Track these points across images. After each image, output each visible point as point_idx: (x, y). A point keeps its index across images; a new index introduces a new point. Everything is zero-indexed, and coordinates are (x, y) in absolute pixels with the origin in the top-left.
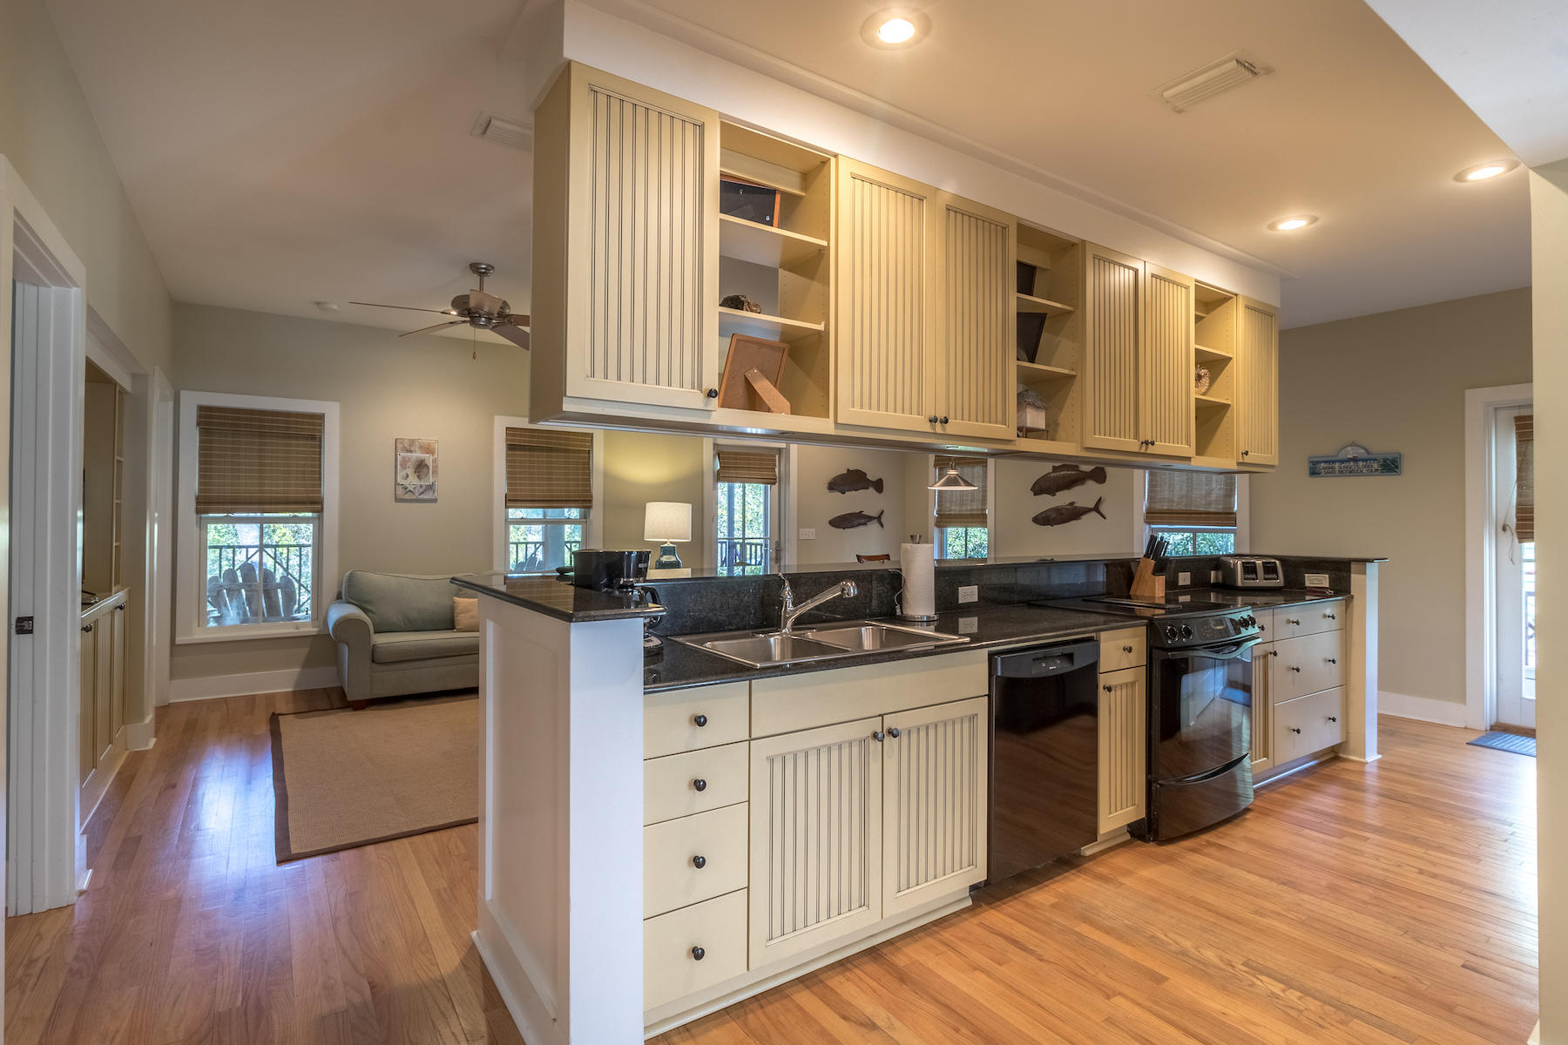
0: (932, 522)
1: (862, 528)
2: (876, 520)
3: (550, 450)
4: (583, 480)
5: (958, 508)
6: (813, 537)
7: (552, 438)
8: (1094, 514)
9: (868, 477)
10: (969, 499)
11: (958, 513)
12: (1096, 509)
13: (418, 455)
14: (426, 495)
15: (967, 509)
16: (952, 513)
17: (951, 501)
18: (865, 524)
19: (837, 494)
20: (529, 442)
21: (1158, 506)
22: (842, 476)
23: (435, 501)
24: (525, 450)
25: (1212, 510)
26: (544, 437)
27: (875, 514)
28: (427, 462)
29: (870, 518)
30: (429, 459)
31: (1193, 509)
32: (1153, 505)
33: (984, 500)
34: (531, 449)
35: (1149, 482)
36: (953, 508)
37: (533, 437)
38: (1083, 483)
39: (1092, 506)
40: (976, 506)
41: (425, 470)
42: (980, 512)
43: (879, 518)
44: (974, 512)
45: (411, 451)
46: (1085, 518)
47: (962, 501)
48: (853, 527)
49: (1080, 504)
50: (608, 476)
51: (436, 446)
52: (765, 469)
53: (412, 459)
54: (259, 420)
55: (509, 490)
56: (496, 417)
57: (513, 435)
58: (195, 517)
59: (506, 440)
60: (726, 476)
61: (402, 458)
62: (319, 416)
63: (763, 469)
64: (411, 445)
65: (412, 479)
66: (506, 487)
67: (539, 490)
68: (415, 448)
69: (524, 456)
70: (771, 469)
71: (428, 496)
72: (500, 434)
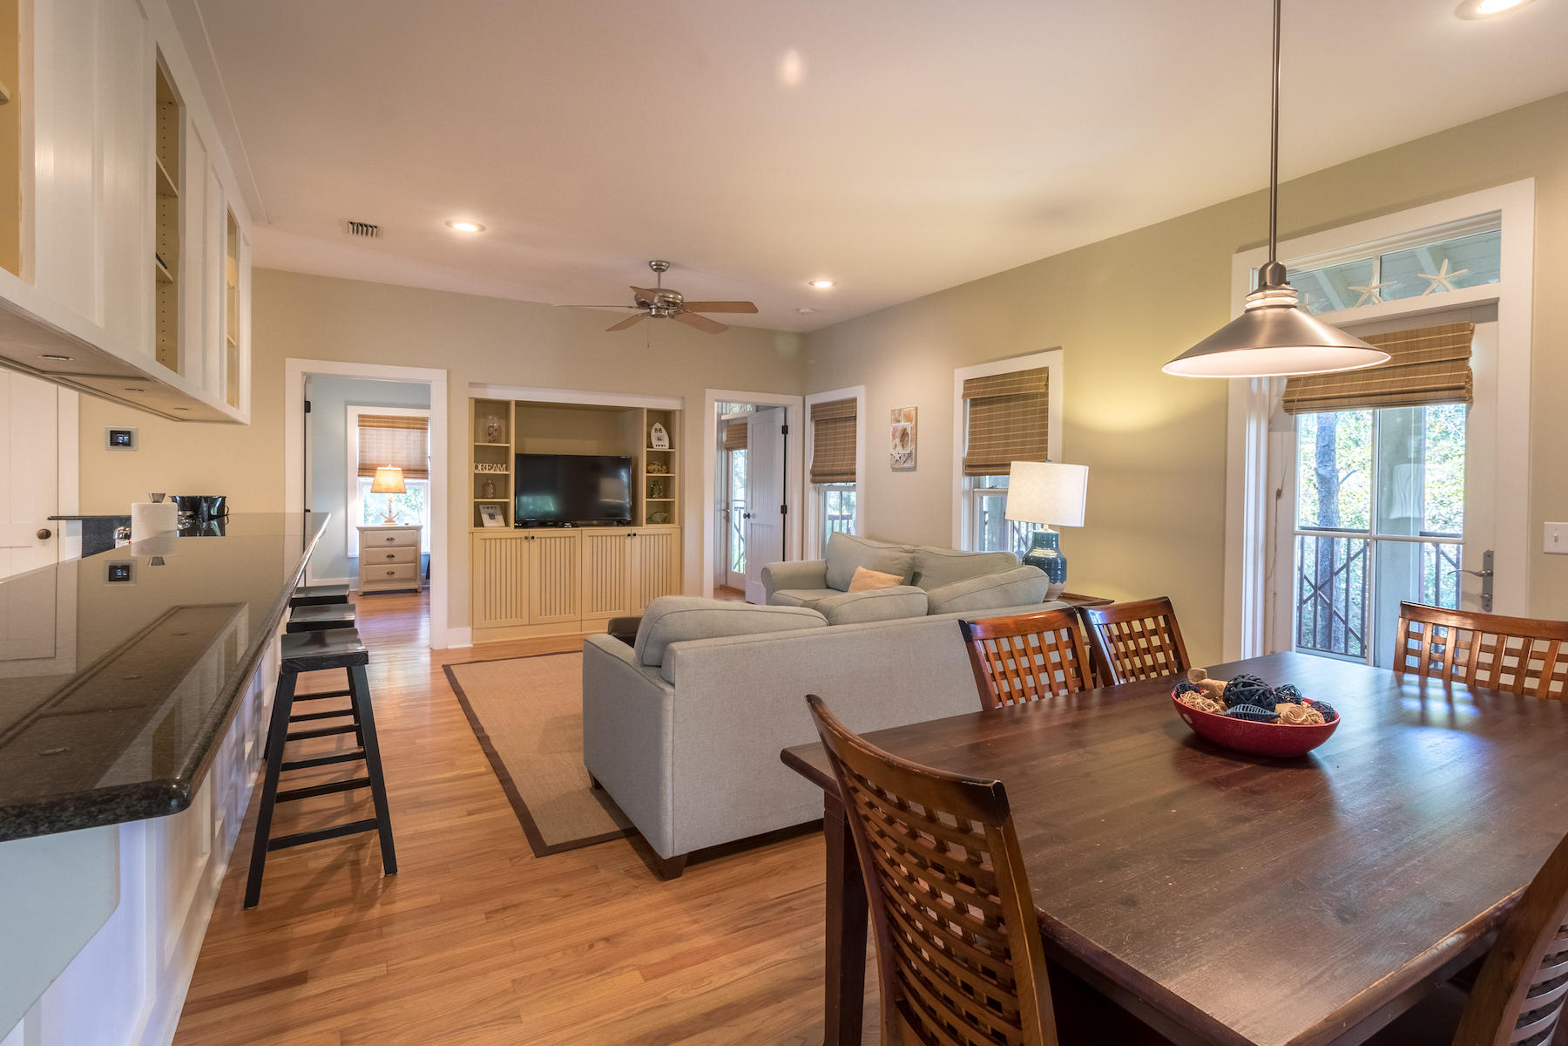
3: (1008, 399)
4: (1040, 435)
7: (1005, 384)
13: (903, 424)
20: (984, 393)
23: (914, 469)
24: (985, 405)
26: (996, 384)
28: (908, 430)
30: (909, 426)
34: (990, 401)
37: (986, 387)
41: (907, 438)
45: (899, 421)
50: (1069, 425)
51: (913, 413)
52: (1426, 367)
53: (900, 428)
54: (832, 410)
55: (969, 454)
56: (956, 370)
57: (971, 388)
58: (811, 485)
59: (965, 396)
60: (1299, 397)
61: (891, 430)
62: (854, 401)
63: (1420, 368)
64: (899, 415)
65: (899, 448)
66: (966, 450)
67: (995, 452)
68: (902, 418)
69: (985, 411)
70: (1450, 364)
71: (909, 464)
72: (959, 389)
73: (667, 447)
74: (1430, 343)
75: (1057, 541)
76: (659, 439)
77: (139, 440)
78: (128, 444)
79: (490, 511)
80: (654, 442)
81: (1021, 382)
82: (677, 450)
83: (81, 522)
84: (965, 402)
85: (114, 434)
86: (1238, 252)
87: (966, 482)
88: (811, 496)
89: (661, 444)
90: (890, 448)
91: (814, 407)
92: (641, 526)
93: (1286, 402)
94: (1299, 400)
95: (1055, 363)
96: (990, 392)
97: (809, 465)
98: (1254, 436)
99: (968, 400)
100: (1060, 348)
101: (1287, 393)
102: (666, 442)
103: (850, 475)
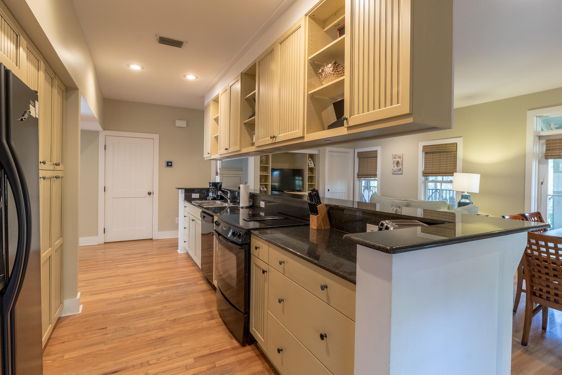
3: (440, 152)
4: (454, 164)
7: (439, 147)
13: (397, 159)
14: (399, 172)
20: (431, 150)
23: (402, 174)
24: (431, 154)
26: (436, 148)
28: (399, 161)
30: (400, 160)
34: (433, 153)
37: (432, 148)
41: (399, 164)
45: (396, 158)
50: (465, 161)
51: (402, 156)
53: (396, 161)
54: (367, 154)
55: (424, 169)
56: (419, 143)
57: (426, 148)
58: (357, 179)
59: (423, 151)
61: (393, 161)
62: (376, 151)
64: (396, 156)
65: (396, 167)
66: (423, 168)
67: (435, 169)
68: (397, 157)
69: (431, 156)
71: (400, 172)
72: (421, 149)
73: (313, 166)
75: (470, 197)
76: (311, 164)
77: (174, 164)
78: (171, 166)
79: (263, 187)
80: (310, 165)
81: (446, 147)
82: (316, 167)
83: (184, 190)
84: (423, 153)
85: (168, 162)
86: (528, 110)
87: (423, 178)
88: (357, 182)
89: (312, 165)
90: (391, 167)
91: (358, 153)
92: (306, 192)
93: (545, 156)
94: (550, 155)
95: (460, 142)
96: (433, 150)
97: (356, 172)
98: (534, 165)
99: (424, 153)
100: (461, 137)
101: (546, 153)
102: (313, 164)
103: (375, 175)
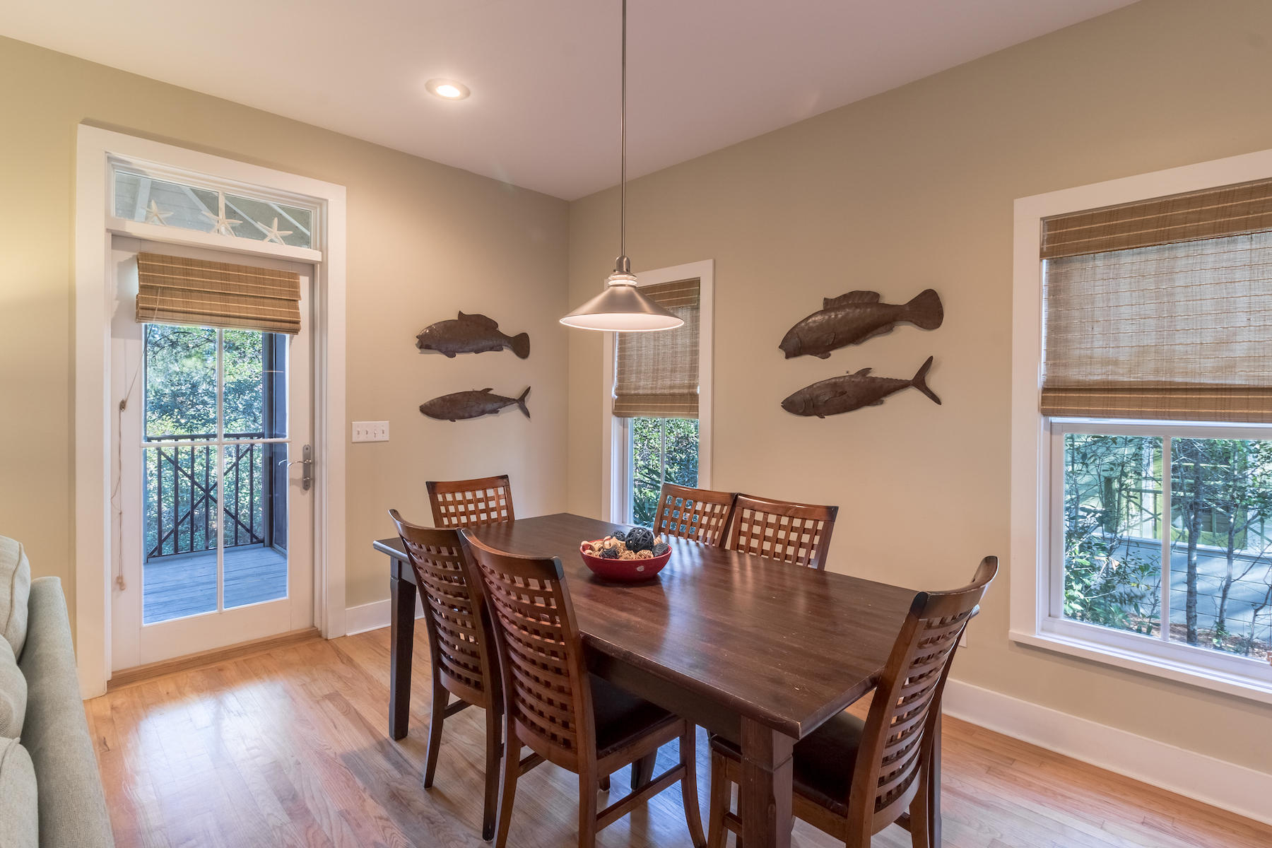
0: (608, 407)
1: (488, 419)
2: (516, 404)
5: (650, 384)
6: (386, 437)
8: (913, 393)
9: (501, 329)
10: (669, 367)
11: (649, 392)
12: (919, 382)
15: (664, 385)
16: (641, 392)
17: (639, 372)
18: (495, 411)
19: (437, 358)
21: (1076, 375)
22: (447, 326)
25: (1238, 381)
27: (514, 393)
29: (505, 401)
31: (1179, 379)
32: (1062, 373)
33: (694, 369)
35: (1049, 320)
36: (642, 383)
38: (890, 330)
39: (910, 376)
40: (681, 379)
42: (686, 391)
43: (521, 401)
44: (676, 391)
46: (891, 401)
47: (656, 371)
48: (471, 417)
49: (883, 370)
52: (270, 301)
60: (160, 307)
63: (266, 301)
70: (286, 302)
74: (273, 282)
86: (81, 123)
94: (159, 310)
